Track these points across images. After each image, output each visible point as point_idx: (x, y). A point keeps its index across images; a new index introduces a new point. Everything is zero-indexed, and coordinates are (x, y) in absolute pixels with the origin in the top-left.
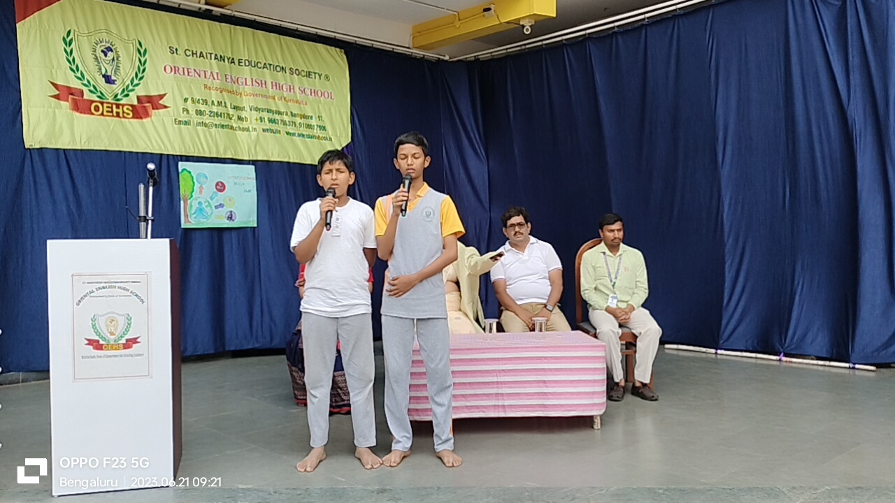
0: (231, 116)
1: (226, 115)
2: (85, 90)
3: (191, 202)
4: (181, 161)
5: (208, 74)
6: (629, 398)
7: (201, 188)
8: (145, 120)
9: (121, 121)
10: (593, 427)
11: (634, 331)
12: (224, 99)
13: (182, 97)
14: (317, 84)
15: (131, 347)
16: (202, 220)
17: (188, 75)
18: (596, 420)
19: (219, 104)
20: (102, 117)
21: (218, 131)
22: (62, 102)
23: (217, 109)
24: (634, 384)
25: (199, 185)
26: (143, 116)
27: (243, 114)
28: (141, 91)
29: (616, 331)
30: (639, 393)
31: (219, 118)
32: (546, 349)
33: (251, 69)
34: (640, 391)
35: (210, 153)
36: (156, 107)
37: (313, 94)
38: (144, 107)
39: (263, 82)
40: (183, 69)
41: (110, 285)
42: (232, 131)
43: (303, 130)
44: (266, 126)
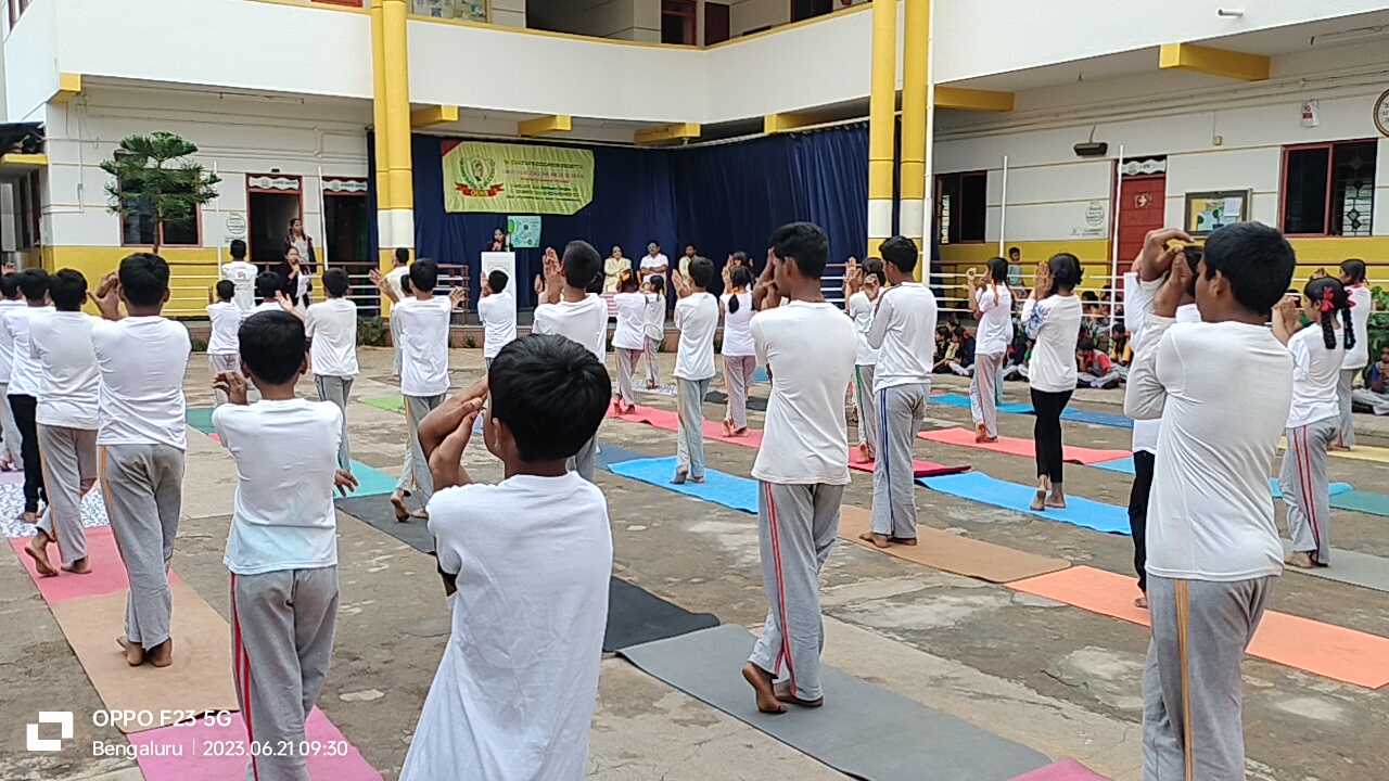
1: (530, 192)
2: (469, 185)
4: (509, 215)
5: (523, 172)
9: (484, 198)
12: (529, 184)
13: (510, 185)
14: (576, 171)
17: (513, 173)
19: (527, 186)
20: (476, 197)
21: (526, 200)
23: (526, 189)
25: (517, 227)
26: (493, 195)
27: (538, 191)
28: (492, 183)
31: (527, 193)
33: (542, 168)
35: (522, 211)
36: (499, 190)
37: (573, 177)
38: (494, 190)
39: (547, 173)
40: (511, 170)
42: (533, 199)
43: (565, 197)
44: (547, 196)
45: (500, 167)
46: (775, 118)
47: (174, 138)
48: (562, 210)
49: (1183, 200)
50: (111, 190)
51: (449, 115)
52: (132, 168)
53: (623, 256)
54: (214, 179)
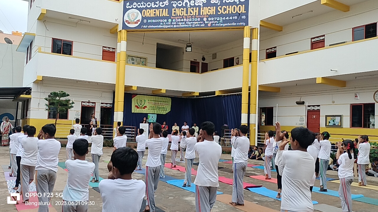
2: (138, 106)
4: (148, 114)
5: (153, 103)
8: (145, 109)
9: (142, 109)
13: (149, 106)
16: (150, 121)
19: (153, 107)
20: (140, 109)
21: (153, 110)
25: (150, 117)
27: (156, 108)
28: (144, 106)
35: (152, 113)
36: (146, 107)
37: (166, 104)
39: (159, 103)
40: (150, 102)
43: (163, 110)
44: (159, 109)
45: (147, 101)
46: (218, 91)
47: (64, 92)
48: (162, 113)
49: (325, 117)
50: (47, 105)
51: (134, 88)
52: (53, 99)
53: (177, 125)
54: (73, 103)
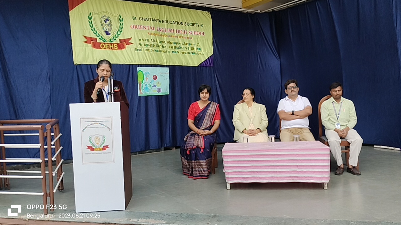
0: (159, 46)
1: (157, 45)
2: (98, 38)
3: (142, 85)
4: (138, 67)
5: (149, 27)
6: (346, 174)
7: (147, 78)
8: (123, 50)
9: (113, 51)
10: (324, 189)
11: (348, 141)
12: (156, 38)
13: (138, 38)
14: (197, 29)
15: (106, 149)
16: (147, 92)
17: (141, 29)
18: (325, 185)
19: (154, 41)
20: (105, 50)
21: (154, 53)
22: (88, 44)
23: (153, 43)
24: (348, 167)
25: (146, 77)
26: (122, 48)
27: (165, 45)
29: (338, 141)
30: (351, 171)
31: (154, 47)
32: (298, 150)
33: (167, 25)
34: (351, 170)
35: (151, 62)
36: (128, 43)
37: (195, 34)
38: (123, 44)
39: (173, 30)
40: (139, 26)
41: (96, 123)
42: (160, 52)
43: (190, 51)
45: (129, 22)
48: (187, 61)
